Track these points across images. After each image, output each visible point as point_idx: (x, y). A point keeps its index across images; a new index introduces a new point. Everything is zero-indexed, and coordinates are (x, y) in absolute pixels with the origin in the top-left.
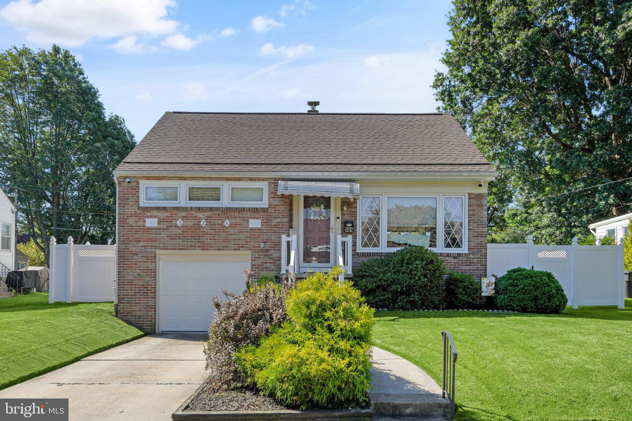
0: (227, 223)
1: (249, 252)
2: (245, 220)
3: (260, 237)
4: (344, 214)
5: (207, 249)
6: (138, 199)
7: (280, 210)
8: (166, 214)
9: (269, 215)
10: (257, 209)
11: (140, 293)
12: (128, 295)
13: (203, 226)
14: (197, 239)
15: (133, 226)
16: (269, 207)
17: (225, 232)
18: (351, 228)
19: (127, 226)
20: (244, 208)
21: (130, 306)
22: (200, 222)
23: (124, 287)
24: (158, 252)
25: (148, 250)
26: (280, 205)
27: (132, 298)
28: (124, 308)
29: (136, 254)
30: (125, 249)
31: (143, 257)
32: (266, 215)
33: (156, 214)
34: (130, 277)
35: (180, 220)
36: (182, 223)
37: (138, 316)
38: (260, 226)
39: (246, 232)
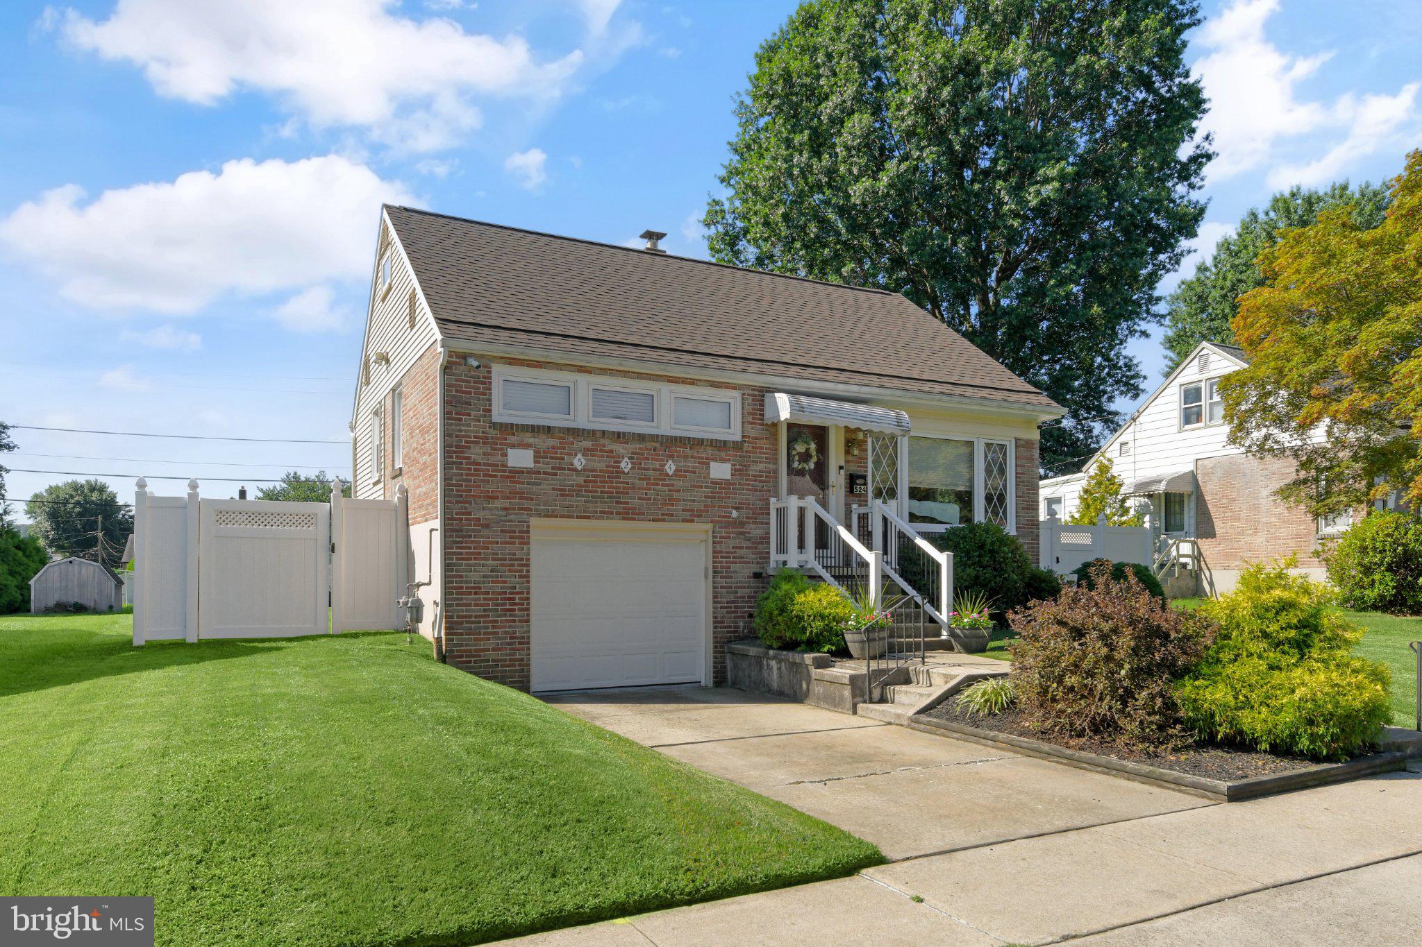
0: (670, 467)
1: (709, 526)
2: (703, 463)
3: (729, 498)
4: (850, 462)
5: (634, 519)
6: (490, 405)
8: (551, 442)
9: (744, 457)
10: (725, 442)
11: (497, 610)
12: (470, 616)
13: (626, 471)
14: (614, 497)
15: (479, 464)
16: (744, 441)
17: (667, 485)
18: (861, 487)
19: (467, 464)
20: (703, 440)
21: (476, 639)
22: (620, 462)
23: (462, 599)
24: (534, 521)
25: (512, 517)
27: (479, 622)
28: (461, 645)
29: (487, 526)
30: (463, 514)
31: (502, 531)
32: (740, 456)
33: (531, 440)
34: (474, 577)
35: (579, 456)
36: (584, 462)
37: (493, 661)
38: (729, 477)
39: (706, 487)
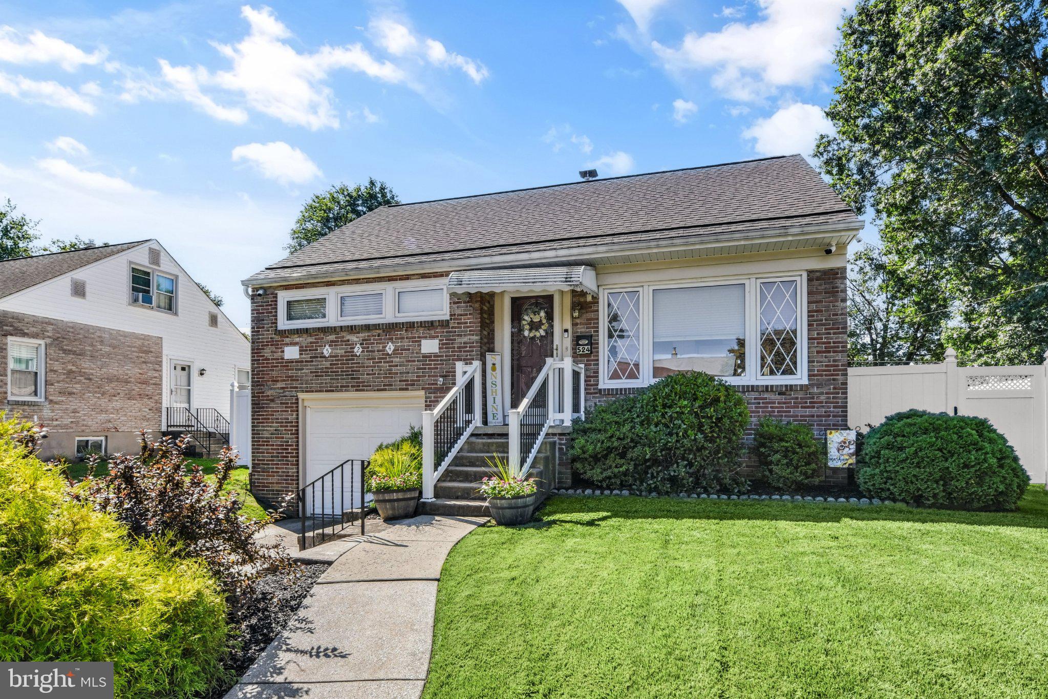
0: (390, 348)
1: (422, 393)
2: (416, 341)
3: (437, 368)
4: (577, 324)
5: (363, 390)
6: (276, 319)
7: (466, 323)
8: (310, 339)
9: (450, 332)
10: (432, 322)
11: (278, 457)
12: (264, 460)
13: (358, 354)
14: (350, 375)
15: (269, 359)
16: (451, 319)
17: (388, 362)
18: (586, 347)
19: (262, 360)
20: (414, 323)
21: (267, 476)
22: (354, 348)
23: (259, 449)
24: (301, 396)
25: (287, 393)
26: (467, 315)
27: (269, 464)
28: (259, 479)
29: (272, 401)
30: (260, 393)
31: (281, 403)
32: (447, 332)
33: (297, 340)
34: (266, 435)
35: (327, 347)
36: (330, 351)
37: (277, 490)
38: (437, 351)
39: (418, 361)
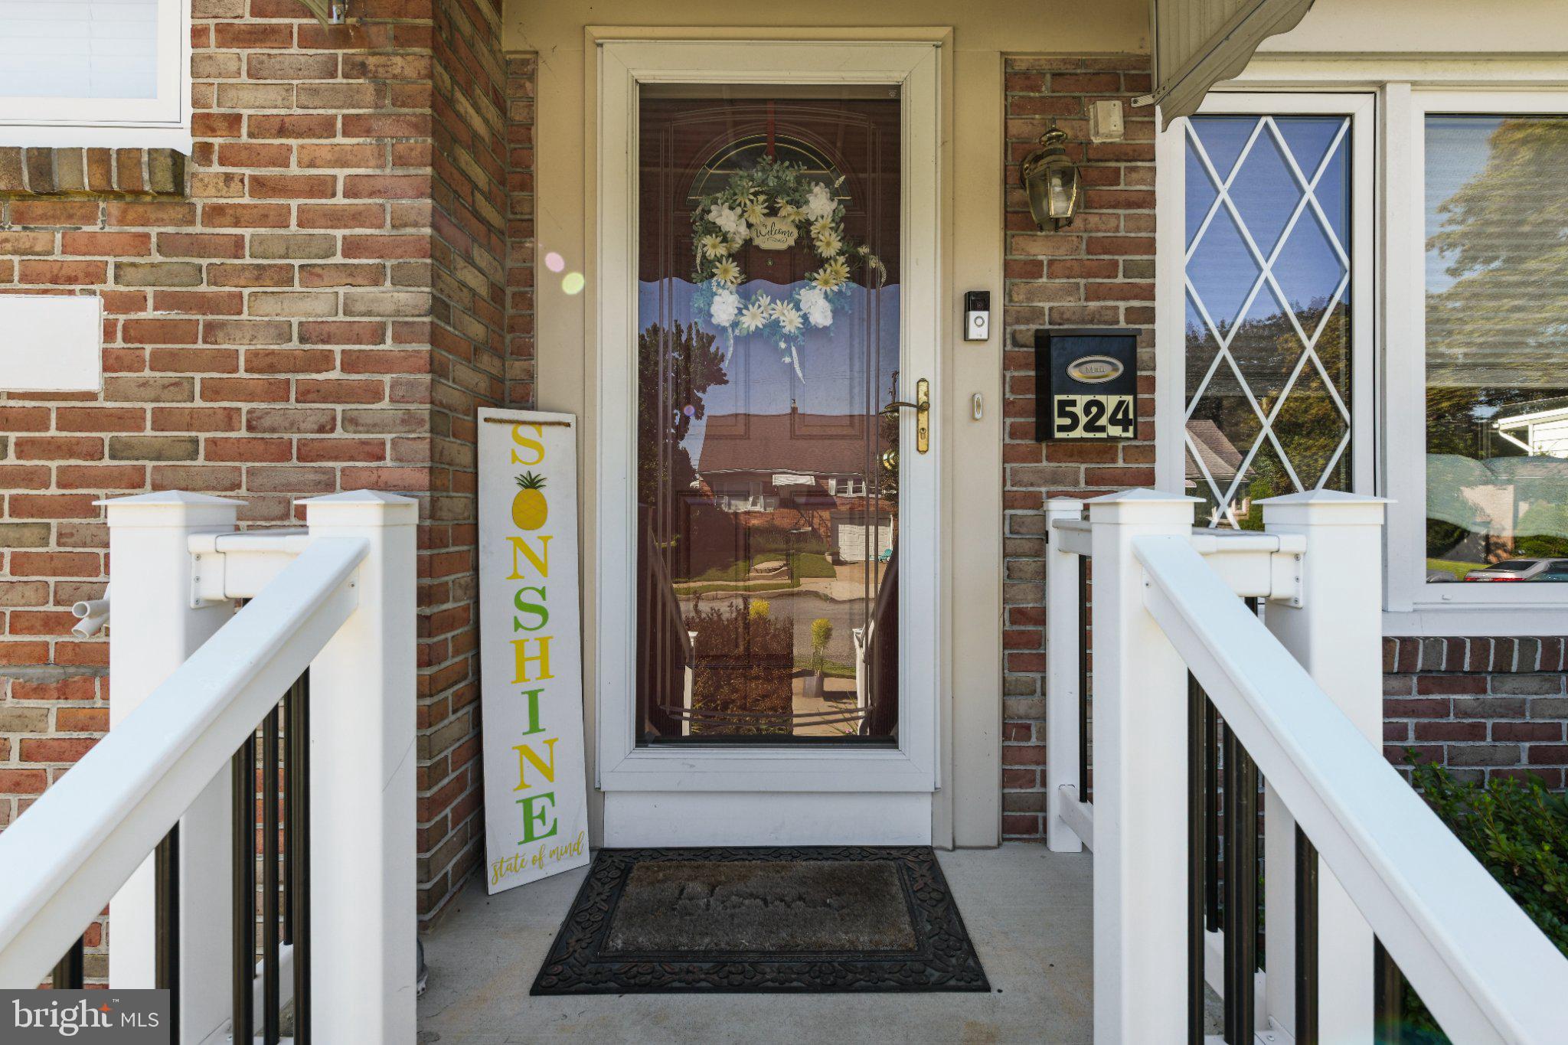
4: (1033, 269)
7: (322, 187)
9: (198, 246)
16: (203, 152)
18: (1111, 402)
26: (327, 128)
38: (90, 380)
